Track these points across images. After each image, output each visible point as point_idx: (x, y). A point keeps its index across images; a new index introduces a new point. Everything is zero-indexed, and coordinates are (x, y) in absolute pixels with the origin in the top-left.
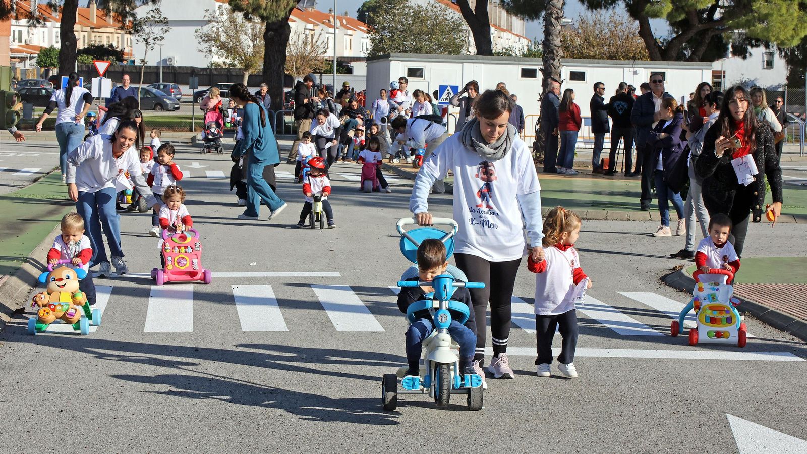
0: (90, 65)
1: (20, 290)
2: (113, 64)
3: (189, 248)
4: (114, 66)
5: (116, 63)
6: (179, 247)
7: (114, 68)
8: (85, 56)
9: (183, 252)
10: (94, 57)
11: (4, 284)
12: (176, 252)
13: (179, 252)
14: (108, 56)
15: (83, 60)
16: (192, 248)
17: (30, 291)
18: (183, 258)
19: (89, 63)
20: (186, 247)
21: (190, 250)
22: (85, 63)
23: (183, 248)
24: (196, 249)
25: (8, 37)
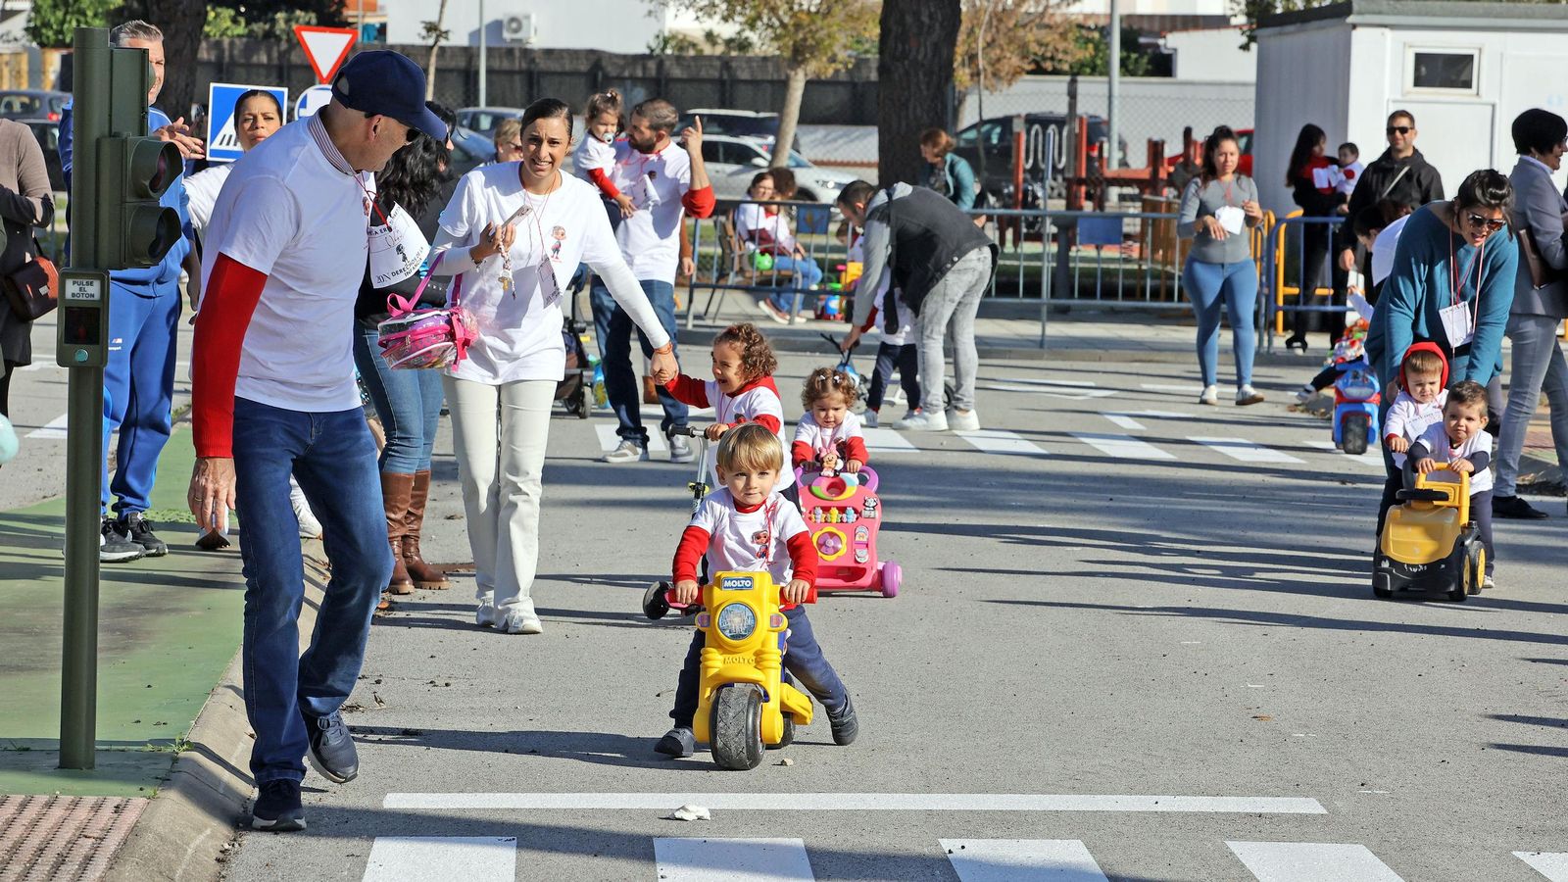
1: (190, 851)
3: (850, 511)
6: (826, 509)
9: (834, 521)
11: (135, 831)
12: (819, 521)
13: (826, 522)
16: (856, 512)
17: (221, 856)
18: (832, 535)
20: (842, 510)
21: (851, 516)
23: (835, 512)
24: (865, 513)
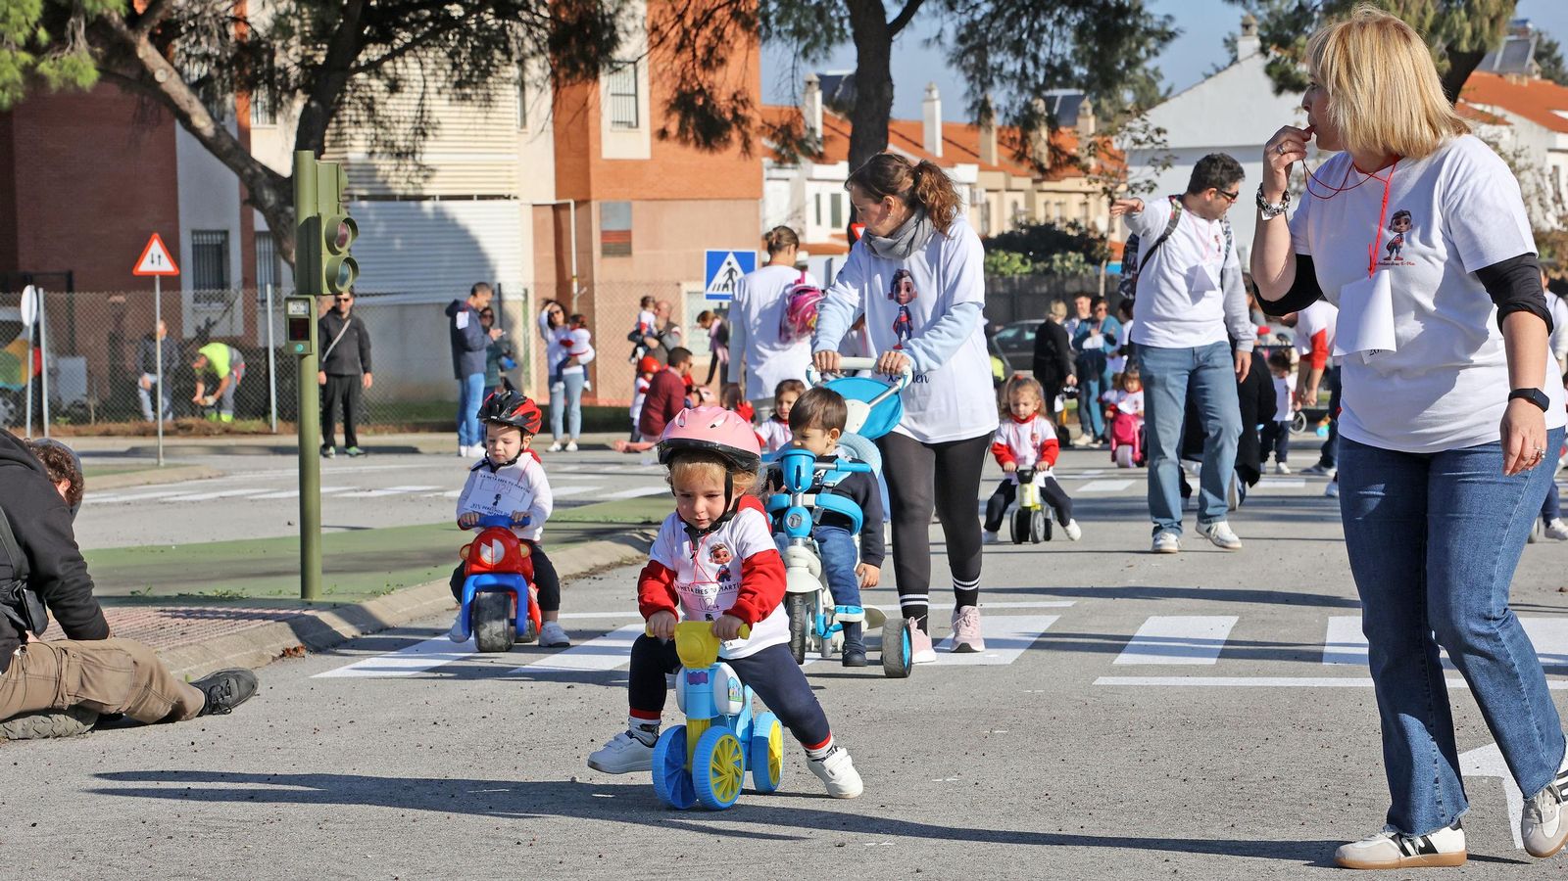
0: (1016, 277)
2: (1077, 273)
4: (1081, 278)
5: (1086, 271)
7: (1081, 285)
8: (1001, 253)
10: (1026, 255)
14: (1064, 252)
15: (996, 267)
19: (1014, 272)
22: (1002, 274)
25: (753, 202)
